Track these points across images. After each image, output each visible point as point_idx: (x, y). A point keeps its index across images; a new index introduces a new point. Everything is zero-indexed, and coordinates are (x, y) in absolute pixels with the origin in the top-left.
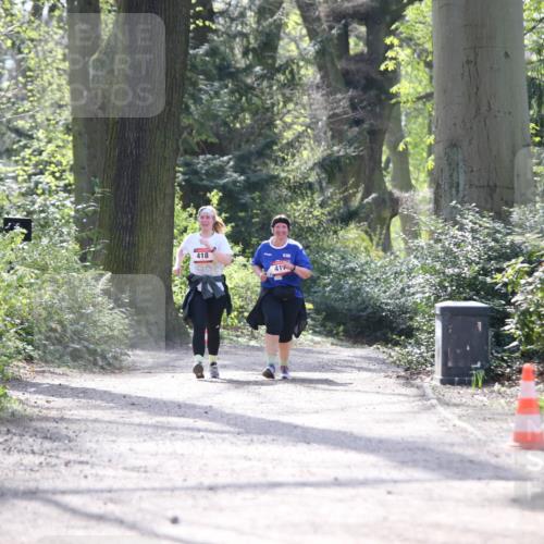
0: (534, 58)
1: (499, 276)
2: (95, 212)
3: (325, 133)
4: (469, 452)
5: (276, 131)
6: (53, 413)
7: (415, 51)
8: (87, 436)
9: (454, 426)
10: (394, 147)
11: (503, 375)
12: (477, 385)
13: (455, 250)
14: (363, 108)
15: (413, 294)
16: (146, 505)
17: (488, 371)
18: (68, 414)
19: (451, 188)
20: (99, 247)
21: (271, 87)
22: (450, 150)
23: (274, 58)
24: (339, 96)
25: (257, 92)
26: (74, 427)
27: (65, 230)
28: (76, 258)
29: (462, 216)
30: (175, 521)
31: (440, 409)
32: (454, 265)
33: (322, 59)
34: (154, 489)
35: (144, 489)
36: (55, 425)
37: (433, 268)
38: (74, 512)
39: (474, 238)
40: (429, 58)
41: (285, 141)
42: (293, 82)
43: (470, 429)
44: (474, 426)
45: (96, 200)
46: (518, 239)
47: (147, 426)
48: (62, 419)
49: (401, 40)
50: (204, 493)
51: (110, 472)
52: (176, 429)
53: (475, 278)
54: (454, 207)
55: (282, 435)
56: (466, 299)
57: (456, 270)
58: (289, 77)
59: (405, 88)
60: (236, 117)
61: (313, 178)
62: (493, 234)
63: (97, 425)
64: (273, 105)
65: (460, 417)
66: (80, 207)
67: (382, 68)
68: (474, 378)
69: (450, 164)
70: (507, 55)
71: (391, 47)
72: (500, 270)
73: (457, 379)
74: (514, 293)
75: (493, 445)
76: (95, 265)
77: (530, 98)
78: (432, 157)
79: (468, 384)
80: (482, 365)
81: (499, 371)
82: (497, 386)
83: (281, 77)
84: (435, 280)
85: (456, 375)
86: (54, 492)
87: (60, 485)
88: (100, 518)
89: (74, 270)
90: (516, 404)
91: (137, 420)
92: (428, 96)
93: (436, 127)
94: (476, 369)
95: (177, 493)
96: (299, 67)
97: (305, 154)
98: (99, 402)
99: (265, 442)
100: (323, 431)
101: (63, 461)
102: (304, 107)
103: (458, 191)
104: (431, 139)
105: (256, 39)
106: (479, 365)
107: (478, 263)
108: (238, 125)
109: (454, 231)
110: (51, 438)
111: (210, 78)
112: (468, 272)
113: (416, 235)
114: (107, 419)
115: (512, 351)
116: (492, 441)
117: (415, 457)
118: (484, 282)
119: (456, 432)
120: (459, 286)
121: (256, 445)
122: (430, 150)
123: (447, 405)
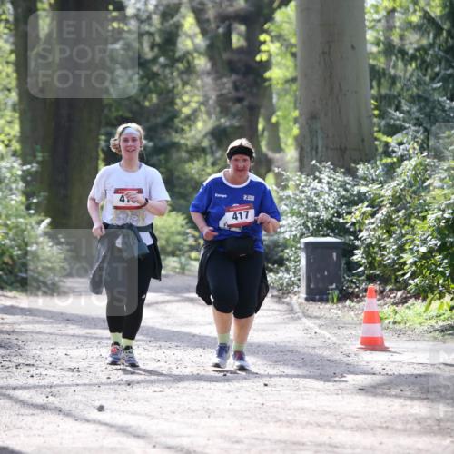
0: (375, 49)
1: (349, 217)
2: (36, 172)
3: (215, 108)
4: (327, 353)
5: (176, 107)
6: (7, 328)
7: (282, 45)
8: (33, 345)
9: (316, 333)
10: (268, 119)
11: (353, 293)
12: (333, 302)
13: (315, 198)
14: (244, 89)
15: (284, 232)
16: (78, 397)
17: (341, 291)
18: (17, 328)
19: (312, 149)
20: (40, 199)
21: (172, 73)
22: (310, 121)
23: (174, 51)
24: (225, 80)
25: (162, 77)
26: (23, 338)
27: (14, 186)
28: (23, 207)
29: (320, 173)
30: (101, 409)
31: (305, 320)
32: (315, 210)
33: (211, 52)
34: (85, 385)
35: (78, 385)
36: (8, 336)
37: (299, 212)
38: (23, 403)
39: (330, 189)
40: (294, 50)
41: (183, 116)
42: (190, 70)
43: (327, 335)
44: (330, 333)
45: (37, 163)
46: (364, 189)
47: (79, 336)
48: (13, 332)
49: (272, 37)
50: (124, 387)
51: (51, 372)
52: (101, 338)
53: (331, 219)
54: (314, 165)
55: (183, 342)
56: (323, 236)
57: (317, 213)
58: (186, 65)
59: (276, 74)
60: (145, 97)
61: (205, 144)
62: (343, 185)
63: (41, 336)
64: (174, 88)
65: (320, 326)
66: (25, 168)
67: (258, 58)
68: (330, 297)
69: (311, 132)
70: (353, 47)
71: (264, 42)
72: (349, 213)
73: (317, 297)
74: (360, 231)
75: (345, 347)
76: (37, 212)
77: (371, 81)
78: (297, 126)
79: (326, 301)
80: (337, 287)
81: (350, 290)
82: (348, 302)
83: (180, 66)
84: (300, 221)
85: (317, 294)
86: (8, 388)
87: (12, 382)
88: (43, 408)
89: (21, 217)
90: (362, 316)
91: (71, 332)
92: (294, 80)
93: (300, 103)
94: (332, 289)
95: (103, 387)
96: (194, 58)
97: (200, 125)
98: (41, 319)
99: (170, 347)
101: (14, 365)
102: (198, 88)
103: (317, 152)
104: (296, 114)
105: (160, 37)
106: (334, 286)
107: (332, 208)
108: (147, 104)
109: (315, 184)
110: (4, 347)
112: (324, 215)
113: (285, 188)
114: (47, 331)
115: (359, 275)
116: (344, 344)
117: (286, 357)
118: (337, 223)
119: (317, 338)
120: (318, 226)
121: (164, 350)
122: (296, 120)
123: (310, 317)
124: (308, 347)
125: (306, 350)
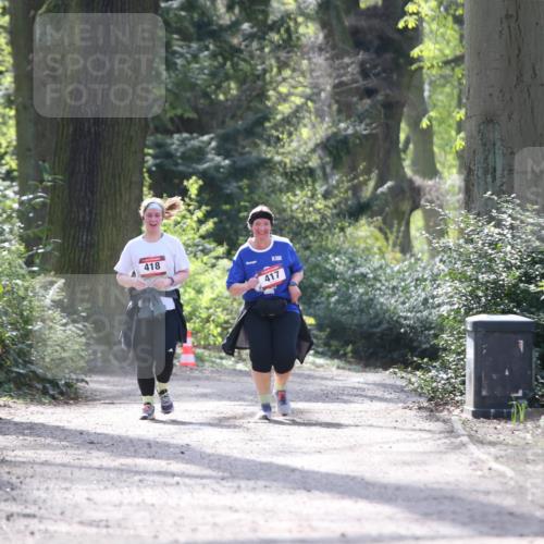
2: (44, 204)
3: (330, 106)
4: (509, 502)
5: (269, 103)
7: (440, 4)
8: (35, 483)
9: (490, 469)
10: (415, 124)
12: (518, 420)
13: (490, 252)
14: (376, 75)
15: (439, 306)
17: (532, 401)
18: (10, 456)
19: (486, 172)
20: (49, 248)
21: (262, 49)
22: (484, 127)
23: (266, 14)
24: (347, 60)
25: (245, 55)
26: (18, 471)
27: (6, 227)
28: (21, 261)
29: (498, 210)
31: (472, 448)
32: (491, 270)
33: (326, 13)
37: (463, 273)
39: (513, 236)
40: (459, 12)
41: (279, 117)
42: (290, 43)
43: (509, 473)
44: (513, 469)
45: (45, 190)
47: (108, 469)
48: (3, 461)
51: (63, 527)
52: (145, 473)
53: (516, 286)
54: (489, 199)
55: (275, 481)
56: (504, 312)
57: (492, 276)
58: (285, 36)
59: (428, 51)
60: (219, 87)
61: (314, 162)
62: (538, 231)
63: (47, 469)
64: (265, 71)
65: (497, 458)
66: (25, 198)
67: (401, 25)
68: (514, 410)
69: (484, 145)
73: (493, 411)
76: (44, 271)
78: (462, 135)
79: (508, 417)
80: (524, 394)
83: (275, 37)
84: (466, 288)
85: (491, 406)
89: (18, 277)
91: (96, 463)
92: (458, 60)
93: (467, 99)
94: (517, 398)
96: (297, 24)
97: (305, 132)
98: (49, 440)
99: (254, 489)
100: (327, 475)
101: (4, 515)
102: (303, 74)
103: (494, 179)
104: (461, 114)
106: (520, 394)
107: (519, 268)
108: (221, 97)
109: (490, 229)
111: (186, 38)
112: (507, 278)
113: (442, 234)
114: (59, 461)
117: (442, 508)
118: (526, 291)
119: (492, 477)
120: (495, 296)
121: (245, 493)
122: (460, 127)
123: (481, 442)
124: (475, 491)
125: (473, 497)
